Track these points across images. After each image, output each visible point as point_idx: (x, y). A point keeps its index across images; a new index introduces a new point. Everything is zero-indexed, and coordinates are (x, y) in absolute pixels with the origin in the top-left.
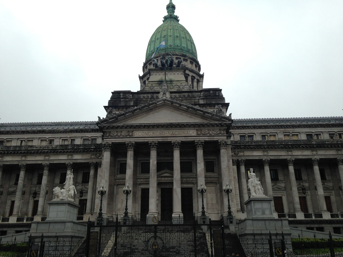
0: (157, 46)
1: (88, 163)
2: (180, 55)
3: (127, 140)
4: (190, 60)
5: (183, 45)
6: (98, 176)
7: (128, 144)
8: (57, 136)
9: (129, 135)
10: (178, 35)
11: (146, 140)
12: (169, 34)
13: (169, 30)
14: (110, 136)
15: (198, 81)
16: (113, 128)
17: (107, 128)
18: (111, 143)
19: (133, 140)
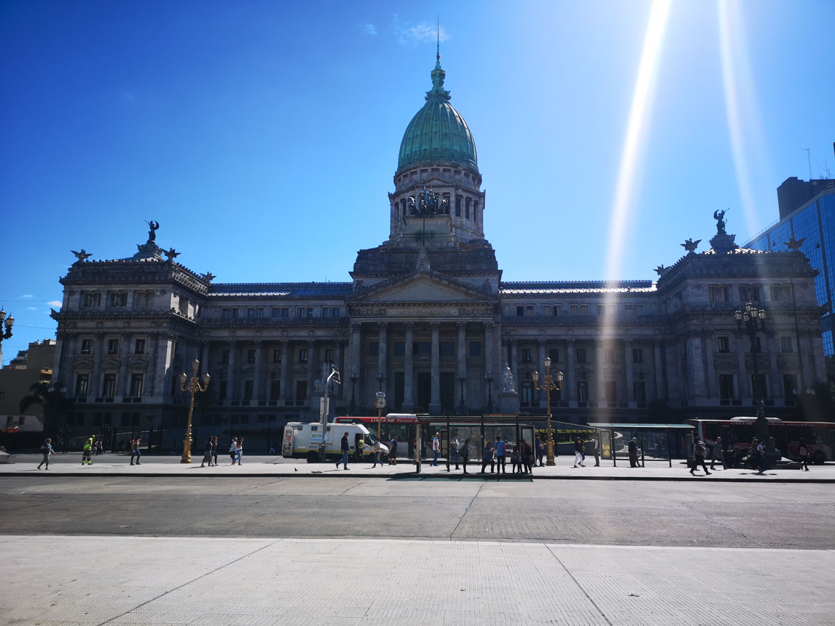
0: (416, 148)
1: (332, 341)
2: (449, 166)
3: (379, 320)
4: (465, 171)
5: (455, 148)
6: (345, 356)
7: (380, 325)
8: (291, 304)
9: (381, 314)
10: (448, 131)
11: (401, 320)
12: (434, 130)
13: (434, 122)
14: (359, 314)
15: (476, 204)
16: (362, 305)
17: (357, 306)
18: (360, 323)
19: (386, 320)
